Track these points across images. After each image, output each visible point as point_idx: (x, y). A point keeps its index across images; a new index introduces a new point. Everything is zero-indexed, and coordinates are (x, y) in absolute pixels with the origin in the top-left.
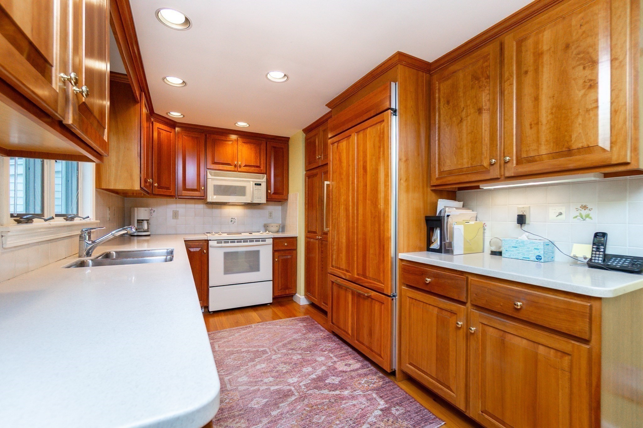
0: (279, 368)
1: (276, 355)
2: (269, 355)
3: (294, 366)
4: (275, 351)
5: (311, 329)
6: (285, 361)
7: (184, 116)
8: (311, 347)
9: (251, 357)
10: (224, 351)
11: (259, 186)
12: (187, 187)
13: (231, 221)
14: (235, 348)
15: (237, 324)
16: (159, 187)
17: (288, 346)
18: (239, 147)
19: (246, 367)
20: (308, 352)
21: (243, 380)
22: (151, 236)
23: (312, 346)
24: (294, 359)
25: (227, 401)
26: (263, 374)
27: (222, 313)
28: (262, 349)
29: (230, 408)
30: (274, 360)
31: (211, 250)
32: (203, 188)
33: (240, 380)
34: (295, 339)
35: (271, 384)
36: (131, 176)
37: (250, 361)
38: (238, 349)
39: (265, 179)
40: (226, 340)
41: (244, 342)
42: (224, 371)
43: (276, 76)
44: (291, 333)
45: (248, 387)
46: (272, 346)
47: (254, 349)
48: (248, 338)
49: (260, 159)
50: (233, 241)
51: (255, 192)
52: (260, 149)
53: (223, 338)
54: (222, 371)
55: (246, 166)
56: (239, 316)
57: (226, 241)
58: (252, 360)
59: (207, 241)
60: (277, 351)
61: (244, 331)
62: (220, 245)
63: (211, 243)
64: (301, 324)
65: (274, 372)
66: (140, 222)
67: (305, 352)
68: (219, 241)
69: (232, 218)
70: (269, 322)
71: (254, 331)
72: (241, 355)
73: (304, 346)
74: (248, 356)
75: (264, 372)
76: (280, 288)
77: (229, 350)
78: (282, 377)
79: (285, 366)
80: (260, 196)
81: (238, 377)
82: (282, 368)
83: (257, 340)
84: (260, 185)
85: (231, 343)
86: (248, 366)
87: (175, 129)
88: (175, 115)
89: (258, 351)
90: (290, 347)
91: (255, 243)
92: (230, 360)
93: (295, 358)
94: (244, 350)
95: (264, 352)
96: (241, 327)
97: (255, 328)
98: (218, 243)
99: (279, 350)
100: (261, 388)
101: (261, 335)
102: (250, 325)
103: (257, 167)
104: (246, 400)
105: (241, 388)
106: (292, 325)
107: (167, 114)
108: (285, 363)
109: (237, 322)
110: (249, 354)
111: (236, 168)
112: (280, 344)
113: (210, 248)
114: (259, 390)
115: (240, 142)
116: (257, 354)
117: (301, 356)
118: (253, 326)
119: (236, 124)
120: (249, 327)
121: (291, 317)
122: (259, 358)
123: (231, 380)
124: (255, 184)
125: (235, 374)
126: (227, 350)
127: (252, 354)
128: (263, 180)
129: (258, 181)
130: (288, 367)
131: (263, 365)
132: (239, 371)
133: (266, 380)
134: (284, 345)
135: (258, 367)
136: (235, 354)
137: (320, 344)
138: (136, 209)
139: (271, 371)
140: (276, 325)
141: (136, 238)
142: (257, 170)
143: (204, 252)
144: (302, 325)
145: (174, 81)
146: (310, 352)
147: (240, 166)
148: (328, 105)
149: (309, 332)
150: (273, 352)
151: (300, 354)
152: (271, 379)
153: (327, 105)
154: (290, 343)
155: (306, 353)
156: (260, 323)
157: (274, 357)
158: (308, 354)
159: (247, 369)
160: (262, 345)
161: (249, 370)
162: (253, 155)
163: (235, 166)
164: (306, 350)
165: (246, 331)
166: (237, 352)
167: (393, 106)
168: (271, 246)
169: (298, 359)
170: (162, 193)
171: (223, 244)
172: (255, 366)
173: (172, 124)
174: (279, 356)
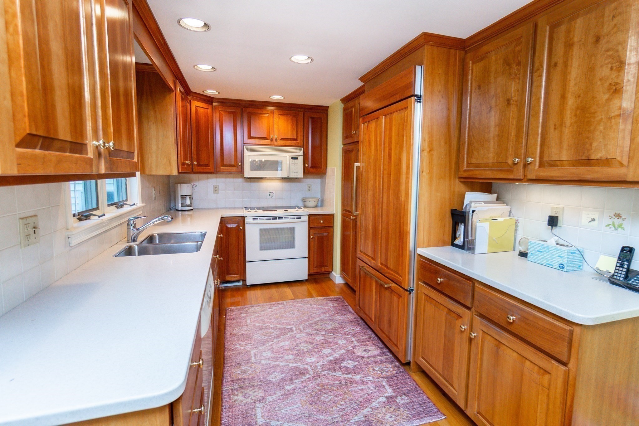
0: (301, 347)
1: (300, 334)
2: (294, 333)
3: (315, 346)
4: (301, 330)
5: (340, 310)
6: (308, 341)
7: (219, 93)
8: (335, 329)
9: (277, 334)
10: (254, 325)
11: (295, 160)
12: (225, 163)
13: (270, 195)
14: (265, 323)
15: (270, 299)
16: (198, 165)
17: (314, 326)
18: (275, 119)
19: (272, 343)
20: (331, 334)
21: (267, 354)
22: (193, 210)
23: (336, 329)
24: (317, 340)
25: (250, 372)
26: (285, 351)
27: (259, 288)
28: (288, 327)
29: (252, 378)
30: (298, 338)
31: (247, 226)
32: (240, 164)
33: (264, 354)
34: (322, 320)
35: (291, 361)
36: (170, 162)
37: (275, 338)
38: (267, 325)
39: (301, 153)
40: (258, 315)
41: (274, 319)
42: (251, 344)
43: (301, 59)
44: (320, 313)
45: (269, 362)
46: (298, 325)
47: (282, 327)
48: (278, 315)
49: (297, 132)
50: (268, 218)
51: (291, 167)
52: (297, 121)
53: (256, 312)
54: (250, 344)
55: (282, 139)
56: (273, 291)
57: (262, 218)
58: (278, 337)
59: (243, 218)
60: (302, 330)
61: (275, 308)
62: (255, 222)
63: (247, 220)
64: (331, 305)
65: (296, 350)
66: (183, 197)
67: (329, 333)
68: (255, 218)
69: (270, 192)
70: (300, 300)
71: (285, 308)
72: (269, 331)
73: (329, 327)
74: (275, 332)
75: (286, 350)
76: (315, 265)
77: (258, 325)
78: (302, 356)
79: (307, 345)
80: (297, 169)
81: (262, 352)
82: (304, 347)
83: (286, 317)
84: (297, 158)
85: (262, 318)
86: (273, 342)
87: (212, 104)
88: (211, 92)
89: (284, 328)
90: (315, 327)
91: (290, 220)
92: (258, 335)
93: (318, 338)
94: (272, 326)
95: (290, 330)
96: (274, 303)
97: (287, 305)
98: (254, 219)
99: (304, 330)
100: (281, 364)
101: (291, 312)
102: (282, 302)
103: (294, 140)
104: (266, 373)
105: (264, 362)
106: (323, 305)
107: (203, 92)
108: (307, 343)
109: (271, 297)
110: (276, 330)
111: (273, 142)
112: (307, 323)
113: (246, 225)
114: (279, 365)
115: (276, 115)
116: (283, 332)
117: (324, 337)
118: (285, 302)
119: (271, 97)
120: (281, 303)
121: (323, 296)
122: (284, 336)
123: (256, 354)
124: (292, 158)
125: (261, 348)
126: (257, 325)
127: (279, 331)
128: (299, 153)
129: (295, 155)
130: (310, 347)
131: (287, 343)
132: (265, 346)
133: (287, 357)
134: (310, 325)
135: (282, 344)
136: (264, 329)
137: (345, 327)
138: (179, 185)
139: (293, 349)
140: (306, 303)
141: (180, 212)
142: (294, 143)
143: (240, 228)
144: (332, 305)
145: (205, 67)
146: (334, 334)
147: (276, 140)
148: (361, 79)
149: (338, 313)
150: (299, 331)
151: (324, 336)
152: (292, 357)
153: (359, 79)
154: (316, 323)
155: (330, 334)
156: (292, 301)
157: (298, 336)
158: (331, 336)
159: (272, 345)
160: (290, 323)
161: (273, 346)
162: (290, 127)
163: (272, 140)
164: (329, 331)
165: (278, 307)
166: (266, 328)
167: (417, 92)
168: (306, 224)
169: (320, 340)
170: (202, 171)
171: (259, 221)
172: (279, 342)
173: (209, 100)
174: (303, 335)
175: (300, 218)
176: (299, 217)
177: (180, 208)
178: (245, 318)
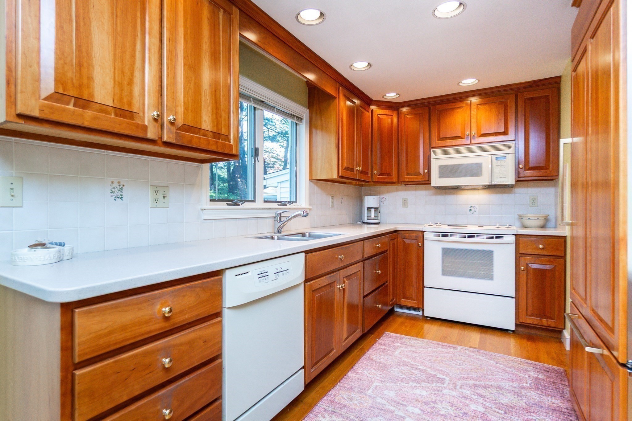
0: (439, 406)
1: (451, 391)
2: (443, 386)
3: (461, 415)
4: (455, 387)
5: (545, 387)
6: (455, 403)
7: (399, 95)
8: (514, 408)
9: (420, 378)
10: (401, 358)
11: (502, 161)
13: (470, 210)
14: (415, 362)
15: (443, 339)
16: (378, 174)
17: (480, 389)
19: (405, 384)
20: (500, 411)
21: (389, 394)
23: (516, 408)
24: (470, 408)
25: (356, 402)
26: (414, 400)
27: (440, 323)
28: (441, 376)
29: (352, 409)
30: (443, 394)
31: (426, 243)
32: (426, 171)
33: (386, 392)
34: (499, 387)
35: (412, 415)
37: (414, 381)
38: (416, 364)
39: (512, 149)
40: (414, 349)
41: (430, 360)
42: (381, 376)
44: (503, 377)
45: (385, 402)
46: (457, 379)
47: (433, 373)
48: (439, 358)
50: (453, 235)
51: (495, 170)
53: (414, 346)
54: (379, 376)
55: (483, 135)
56: (455, 332)
57: (445, 234)
58: (419, 381)
59: (423, 233)
60: (458, 387)
61: (443, 350)
63: (426, 235)
64: (534, 374)
65: (429, 406)
66: (369, 209)
67: (497, 408)
69: (471, 207)
70: (485, 352)
71: (454, 354)
72: (413, 371)
73: (505, 401)
74: (419, 375)
75: (417, 400)
77: (406, 360)
78: (432, 416)
79: (449, 408)
80: (506, 174)
81: (387, 389)
82: (443, 408)
83: (448, 364)
84: (505, 158)
85: (415, 355)
86: (407, 385)
87: (399, 110)
88: (391, 96)
89: (434, 376)
90: (481, 391)
91: (485, 240)
92: (397, 369)
93: (473, 407)
94: (422, 367)
95: (442, 381)
96: (444, 344)
97: (460, 351)
98: (435, 235)
99: (461, 388)
100: (396, 413)
101: (458, 361)
102: (456, 346)
103: (501, 133)
104: (372, 412)
105: (378, 400)
106: (518, 369)
107: (383, 97)
108: (452, 405)
109: (446, 337)
110: (422, 374)
111: (469, 140)
112: (471, 382)
113: (425, 241)
114: (393, 412)
115: (475, 106)
116: (430, 378)
117: (484, 410)
118: (460, 348)
119: (460, 84)
120: (454, 347)
121: (529, 359)
122: (427, 384)
123: (378, 388)
124: (497, 158)
125: (388, 384)
126: (404, 359)
127: (425, 376)
128: (509, 150)
129: (501, 153)
130: (451, 411)
131: (424, 393)
132: (394, 384)
133: (410, 408)
134: (475, 386)
135: (417, 392)
136: (408, 367)
137: (534, 412)
138: (366, 197)
139: (426, 403)
140: (491, 359)
142: (500, 137)
143: (419, 245)
144: (535, 376)
145: (360, 65)
146: (505, 413)
147: (474, 137)
149: (537, 389)
150: (451, 386)
151: (486, 408)
152: (417, 411)
153: (573, 5)
154: (485, 387)
155: (498, 410)
156: (472, 349)
157: (446, 391)
158: (499, 413)
159: (403, 387)
160: (447, 372)
161: (404, 389)
164: (500, 406)
165: (446, 350)
166: (412, 366)
169: (475, 411)
170: (385, 181)
171: (441, 238)
172: (415, 388)
173: (394, 106)
174: (454, 393)
175: (502, 238)
176: (500, 237)
177: (366, 221)
178: (396, 348)
